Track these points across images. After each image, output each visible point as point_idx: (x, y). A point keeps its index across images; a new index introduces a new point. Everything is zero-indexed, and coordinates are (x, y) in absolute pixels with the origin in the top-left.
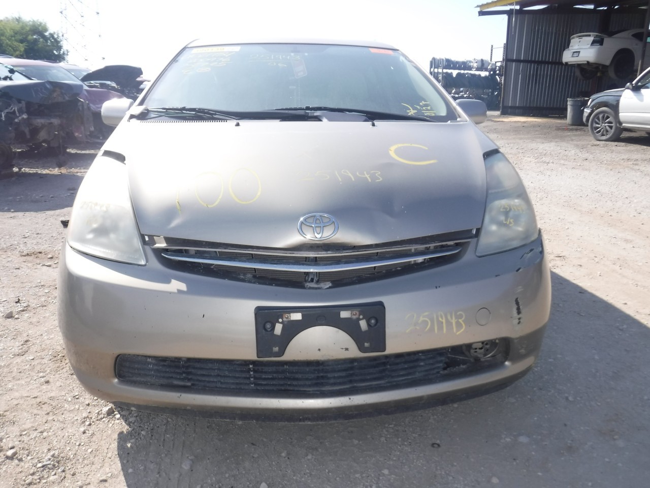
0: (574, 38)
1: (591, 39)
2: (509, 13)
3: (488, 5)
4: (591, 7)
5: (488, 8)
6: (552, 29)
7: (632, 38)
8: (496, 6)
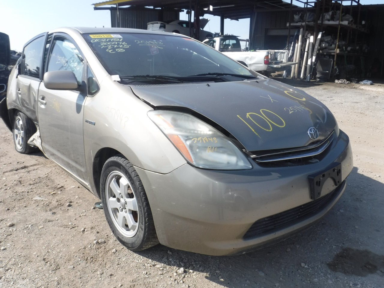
0: (149, 24)
1: (159, 25)
2: (111, 9)
3: (100, 4)
4: (152, 7)
5: (100, 6)
6: (134, 19)
7: (178, 24)
8: (105, 5)
